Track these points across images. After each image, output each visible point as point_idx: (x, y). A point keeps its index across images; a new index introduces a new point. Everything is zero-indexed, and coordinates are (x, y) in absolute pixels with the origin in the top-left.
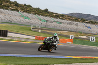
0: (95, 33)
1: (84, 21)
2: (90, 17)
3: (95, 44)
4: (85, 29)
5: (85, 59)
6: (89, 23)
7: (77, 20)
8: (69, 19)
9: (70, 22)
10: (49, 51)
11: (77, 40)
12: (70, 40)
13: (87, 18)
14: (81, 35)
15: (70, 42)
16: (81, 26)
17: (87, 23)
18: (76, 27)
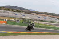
0: (19, 17)
1: (13, 10)
2: (17, 8)
3: (20, 24)
4: (14, 15)
5: (14, 33)
6: (16, 12)
7: (8, 10)
8: (4, 9)
9: (5, 11)
10: (30, 30)
11: (9, 22)
12: (5, 22)
13: (15, 9)
14: (11, 19)
15: (5, 23)
16: (11, 14)
17: (15, 11)
18: (8, 14)
